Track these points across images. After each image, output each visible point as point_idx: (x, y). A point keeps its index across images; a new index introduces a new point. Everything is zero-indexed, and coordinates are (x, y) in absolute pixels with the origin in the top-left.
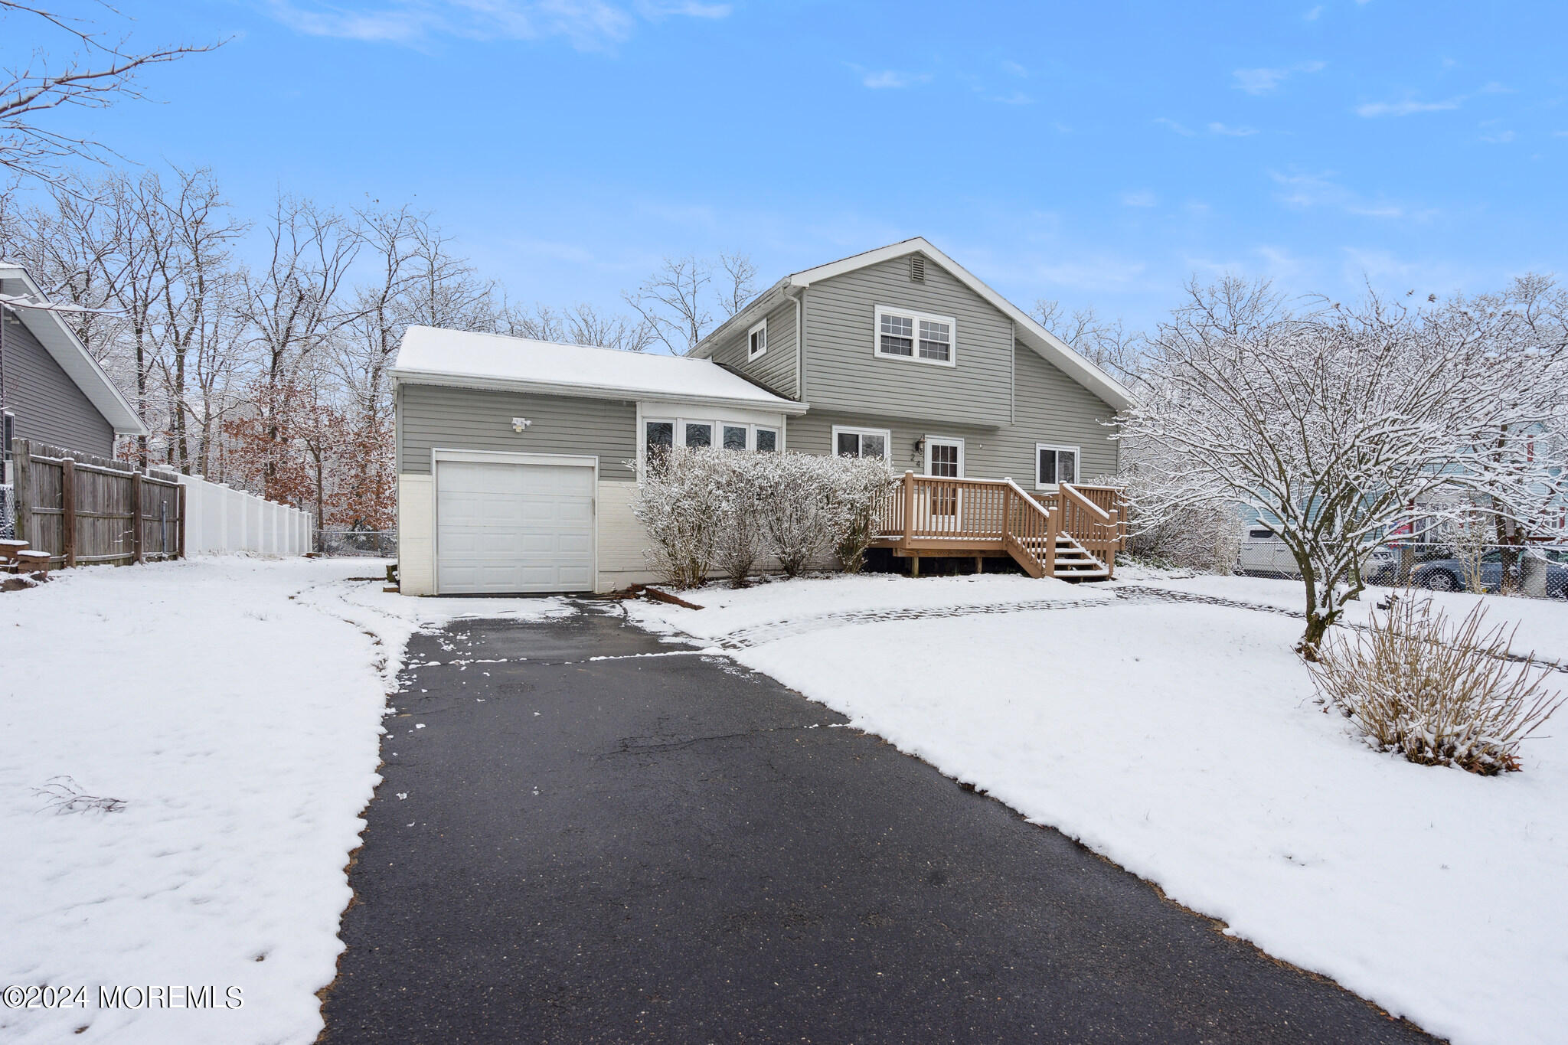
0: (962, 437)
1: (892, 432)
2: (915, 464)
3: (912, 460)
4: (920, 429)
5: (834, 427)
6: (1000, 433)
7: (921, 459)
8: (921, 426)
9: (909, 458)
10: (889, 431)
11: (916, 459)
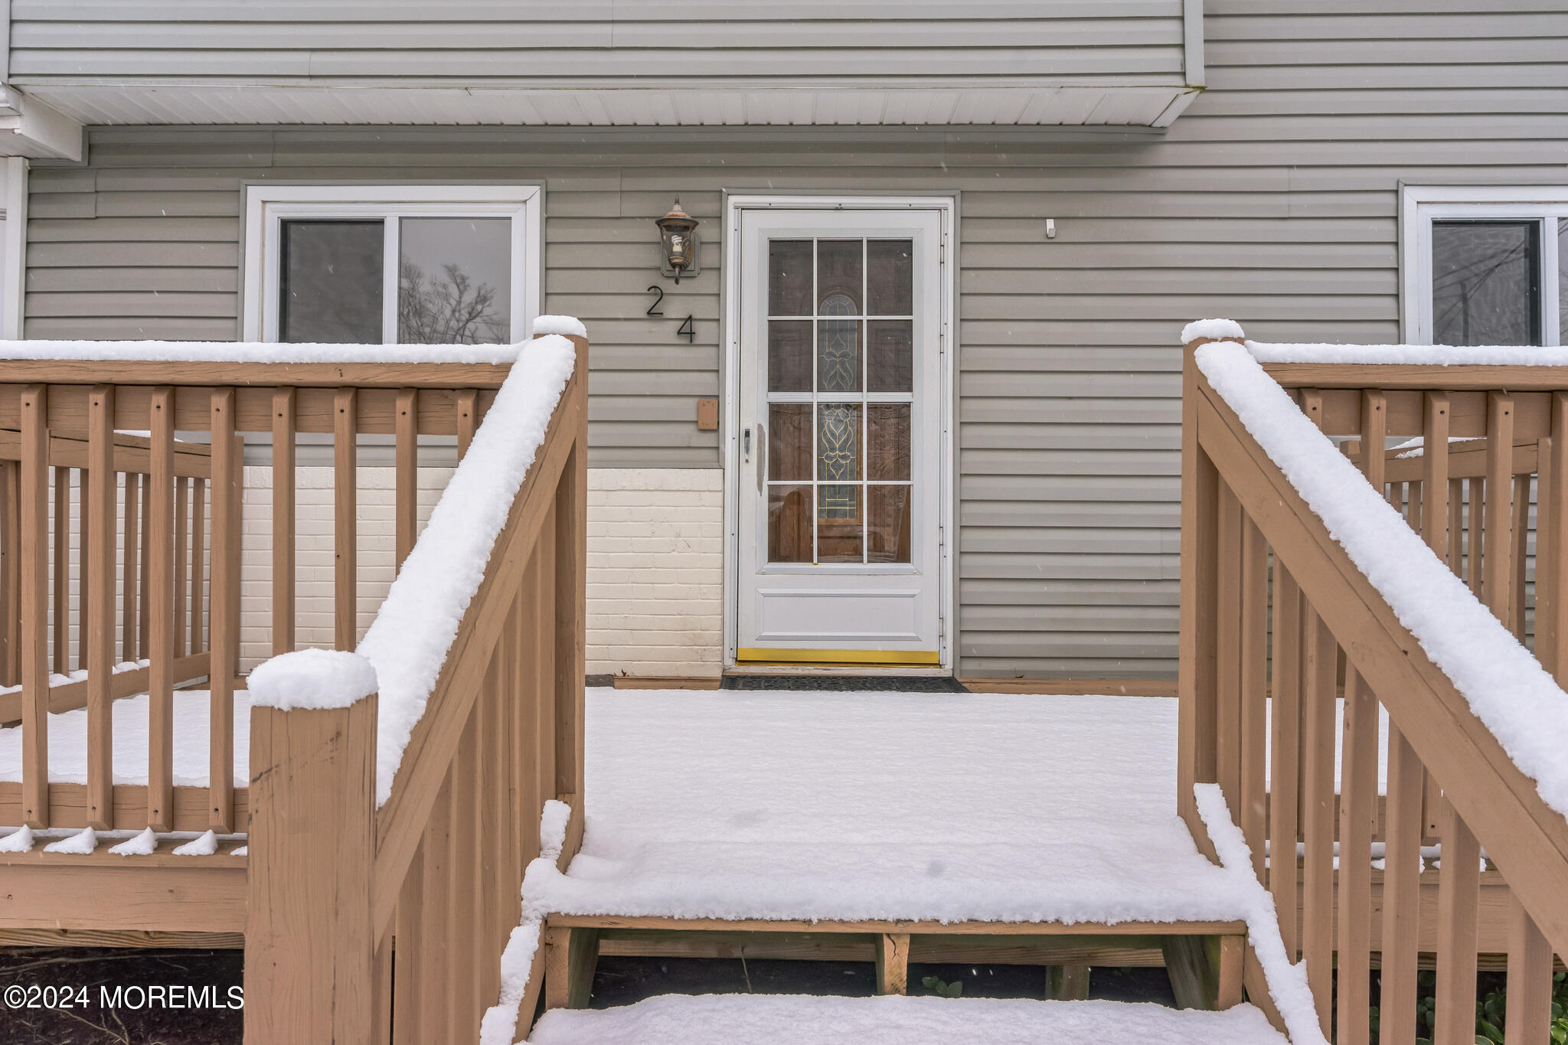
0: (939, 192)
1: (547, 195)
2: (667, 331)
3: (653, 314)
4: (704, 169)
5: (255, 194)
6: (1167, 154)
7: (701, 308)
8: (708, 159)
9: (639, 306)
10: (532, 193)
11: (675, 309)
